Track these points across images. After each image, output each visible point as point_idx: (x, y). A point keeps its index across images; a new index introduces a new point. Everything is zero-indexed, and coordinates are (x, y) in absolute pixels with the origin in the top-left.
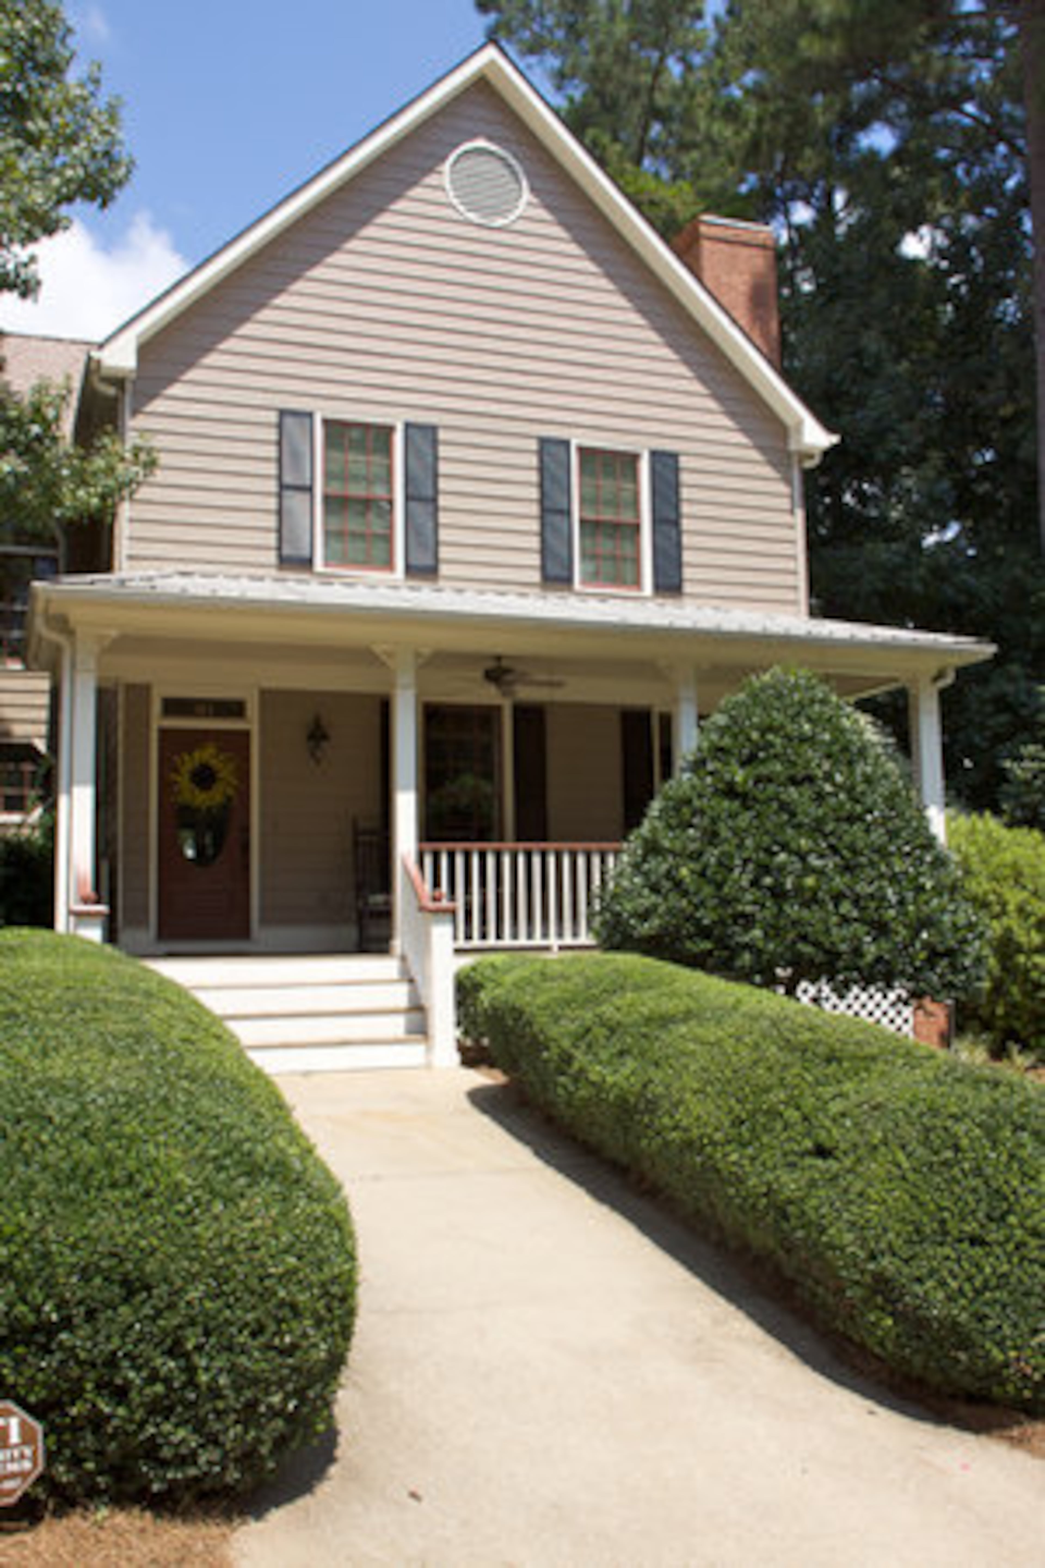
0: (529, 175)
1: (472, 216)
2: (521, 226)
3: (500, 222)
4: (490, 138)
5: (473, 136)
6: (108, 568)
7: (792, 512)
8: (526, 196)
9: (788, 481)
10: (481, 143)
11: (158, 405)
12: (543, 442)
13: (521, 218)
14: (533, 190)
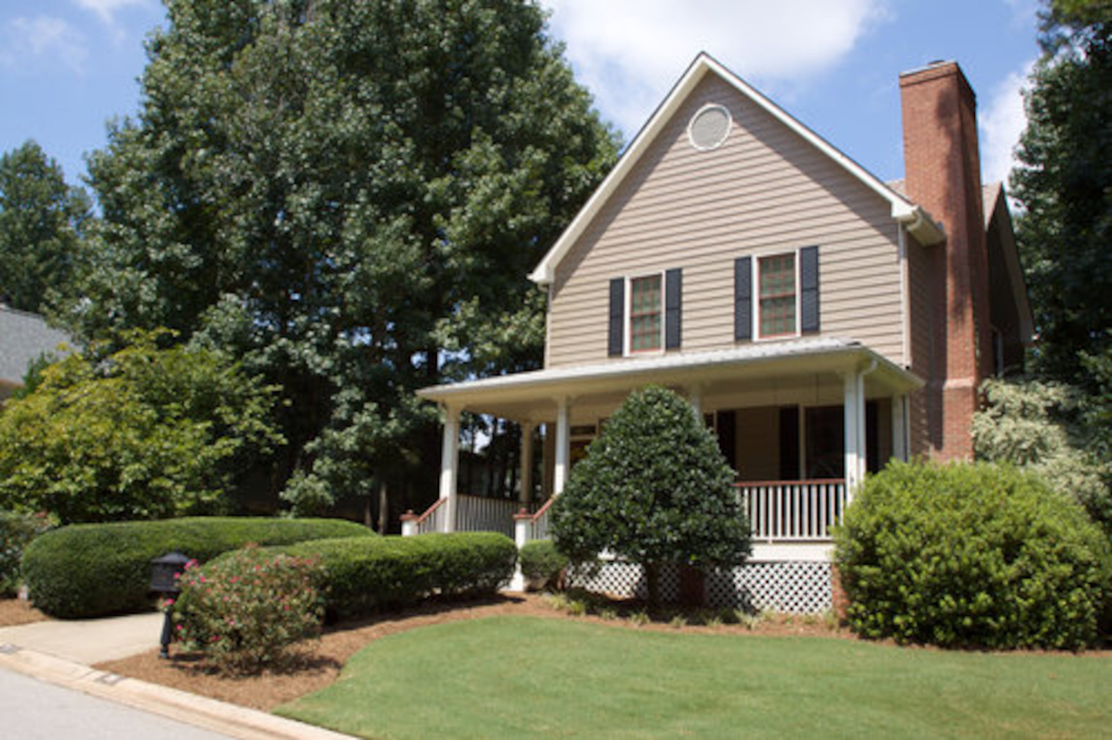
0: (732, 113)
1: (701, 148)
2: (730, 142)
3: (718, 145)
4: (712, 101)
5: (703, 104)
6: (541, 367)
7: (898, 262)
8: (731, 124)
9: (896, 243)
10: (709, 106)
11: (563, 292)
12: (737, 261)
13: (729, 138)
14: (734, 120)
